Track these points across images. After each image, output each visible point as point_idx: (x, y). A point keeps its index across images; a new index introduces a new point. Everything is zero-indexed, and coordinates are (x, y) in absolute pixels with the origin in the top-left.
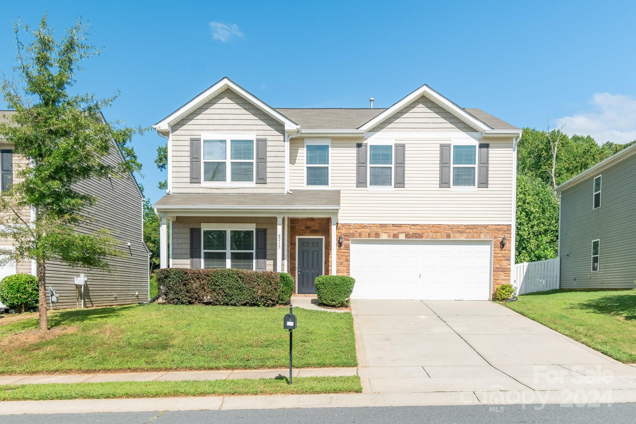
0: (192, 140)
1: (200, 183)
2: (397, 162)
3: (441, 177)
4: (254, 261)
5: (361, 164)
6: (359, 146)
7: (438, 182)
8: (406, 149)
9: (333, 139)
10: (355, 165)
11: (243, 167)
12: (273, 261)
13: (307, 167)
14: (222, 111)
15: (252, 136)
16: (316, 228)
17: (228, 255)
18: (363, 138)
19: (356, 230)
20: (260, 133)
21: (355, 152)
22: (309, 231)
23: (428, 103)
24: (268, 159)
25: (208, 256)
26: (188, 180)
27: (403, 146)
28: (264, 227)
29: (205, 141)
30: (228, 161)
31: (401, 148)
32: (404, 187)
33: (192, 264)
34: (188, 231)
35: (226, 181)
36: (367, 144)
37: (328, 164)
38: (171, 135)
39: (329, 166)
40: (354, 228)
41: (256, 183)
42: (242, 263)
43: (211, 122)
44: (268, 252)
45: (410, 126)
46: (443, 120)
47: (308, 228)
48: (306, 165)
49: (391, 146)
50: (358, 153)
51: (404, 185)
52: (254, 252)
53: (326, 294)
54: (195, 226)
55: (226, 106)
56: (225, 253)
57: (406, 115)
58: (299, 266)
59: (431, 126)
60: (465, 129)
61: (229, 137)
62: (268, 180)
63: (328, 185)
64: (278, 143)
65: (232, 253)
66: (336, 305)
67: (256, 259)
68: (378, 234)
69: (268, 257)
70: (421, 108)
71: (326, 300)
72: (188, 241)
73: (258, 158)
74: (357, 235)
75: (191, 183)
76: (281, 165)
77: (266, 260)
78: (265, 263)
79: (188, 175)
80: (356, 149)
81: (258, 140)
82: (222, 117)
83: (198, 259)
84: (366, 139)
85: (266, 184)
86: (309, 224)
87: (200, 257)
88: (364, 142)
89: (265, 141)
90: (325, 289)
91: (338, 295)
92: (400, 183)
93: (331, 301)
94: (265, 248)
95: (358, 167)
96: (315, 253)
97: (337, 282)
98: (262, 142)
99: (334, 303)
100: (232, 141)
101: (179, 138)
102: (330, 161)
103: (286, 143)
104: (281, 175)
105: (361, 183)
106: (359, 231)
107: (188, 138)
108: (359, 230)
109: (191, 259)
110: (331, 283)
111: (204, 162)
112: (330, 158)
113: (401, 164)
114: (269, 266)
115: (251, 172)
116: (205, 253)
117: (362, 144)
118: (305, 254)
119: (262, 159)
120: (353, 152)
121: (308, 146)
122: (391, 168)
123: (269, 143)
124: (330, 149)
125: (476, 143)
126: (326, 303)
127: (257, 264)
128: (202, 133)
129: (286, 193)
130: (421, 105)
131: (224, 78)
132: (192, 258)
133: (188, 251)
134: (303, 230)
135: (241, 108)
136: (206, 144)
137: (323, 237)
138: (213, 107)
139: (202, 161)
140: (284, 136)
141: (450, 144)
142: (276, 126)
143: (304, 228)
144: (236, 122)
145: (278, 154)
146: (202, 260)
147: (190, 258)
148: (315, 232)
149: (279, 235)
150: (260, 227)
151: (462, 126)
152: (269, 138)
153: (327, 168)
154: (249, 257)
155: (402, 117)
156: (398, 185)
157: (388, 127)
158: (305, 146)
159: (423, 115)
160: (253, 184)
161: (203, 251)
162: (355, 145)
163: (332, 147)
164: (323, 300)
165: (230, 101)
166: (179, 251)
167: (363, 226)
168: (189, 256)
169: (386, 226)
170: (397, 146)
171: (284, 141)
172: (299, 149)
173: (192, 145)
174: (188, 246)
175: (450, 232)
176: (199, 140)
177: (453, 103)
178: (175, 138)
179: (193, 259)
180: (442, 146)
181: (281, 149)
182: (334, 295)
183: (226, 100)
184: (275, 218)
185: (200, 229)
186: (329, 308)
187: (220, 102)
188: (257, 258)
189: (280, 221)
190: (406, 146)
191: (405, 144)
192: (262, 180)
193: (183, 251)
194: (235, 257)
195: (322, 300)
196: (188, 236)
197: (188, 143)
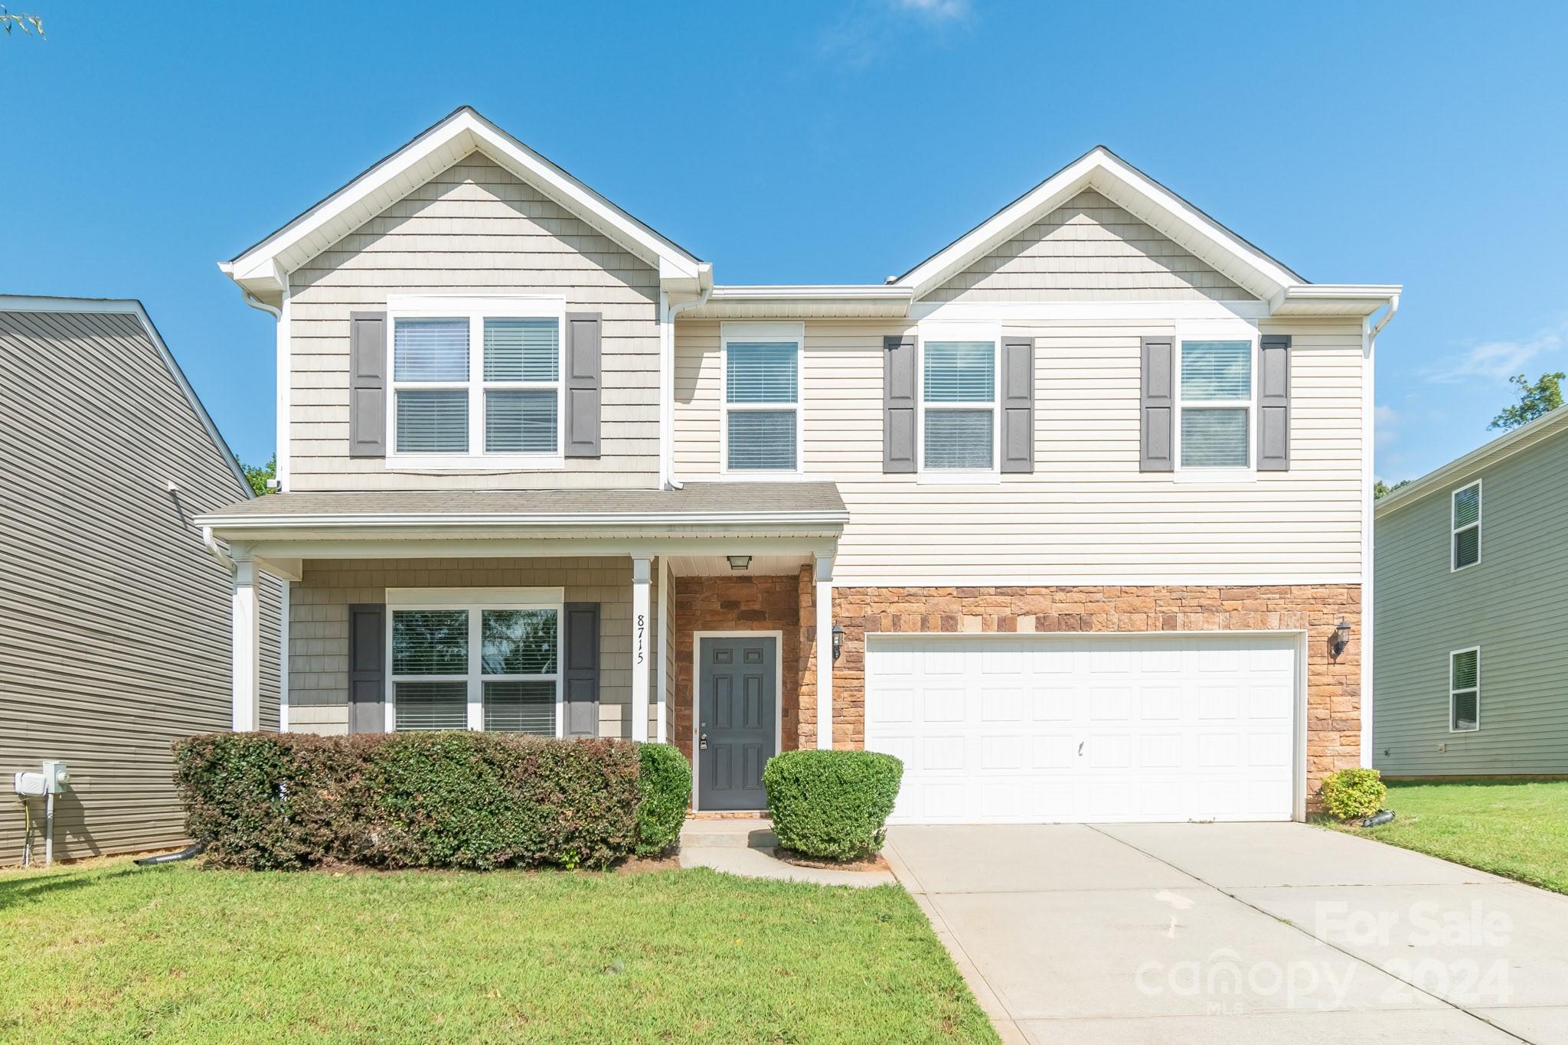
0: (358, 319)
1: (383, 457)
2: (1008, 393)
3: (1144, 440)
4: (560, 707)
5: (898, 402)
6: (892, 343)
7: (1136, 456)
8: (1038, 353)
9: (812, 322)
10: (880, 404)
11: (523, 405)
12: (619, 707)
13: (730, 413)
14: (458, 226)
15: (553, 306)
16: (757, 607)
17: (475, 689)
18: (903, 320)
19: (884, 606)
20: (581, 295)
21: (880, 362)
22: (733, 615)
23: (1104, 212)
24: (607, 380)
25: (407, 696)
26: (344, 448)
27: (1029, 344)
28: (591, 597)
29: (401, 323)
30: (477, 387)
31: (1021, 349)
32: (1032, 473)
33: (354, 720)
34: (343, 614)
35: (467, 450)
36: (915, 337)
37: (796, 401)
38: (287, 303)
39: (799, 407)
40: (876, 599)
41: (567, 457)
42: (519, 713)
43: (419, 261)
44: (604, 681)
45: (1049, 281)
46: (1151, 265)
47: (730, 605)
48: (725, 406)
49: (992, 345)
50: (889, 368)
51: (1032, 467)
52: (559, 678)
53: (807, 817)
54: (366, 598)
55: (467, 209)
56: (464, 684)
57: (1034, 250)
58: (703, 725)
59: (1112, 281)
60: (1218, 292)
61: (477, 309)
62: (606, 447)
63: (794, 466)
64: (638, 329)
65: (487, 685)
66: (840, 853)
67: (564, 700)
68: (952, 618)
69: (604, 693)
70: (1082, 227)
71: (804, 836)
72: (343, 646)
73: (572, 376)
74: (886, 622)
75: (352, 457)
76: (647, 396)
77: (597, 703)
78: (596, 713)
79: (344, 431)
80: (881, 354)
81: (573, 320)
82: (457, 243)
83: (375, 704)
84: (913, 323)
85: (598, 458)
86: (736, 593)
87: (380, 698)
88: (908, 332)
89: (594, 320)
90: (801, 798)
91: (850, 818)
92: (1020, 460)
93: (823, 840)
94: (594, 667)
95: (889, 410)
96: (753, 685)
97: (847, 774)
98: (585, 323)
99: (833, 847)
100: (489, 322)
101: (314, 312)
102: (802, 394)
103: (663, 325)
104: (645, 430)
105: (898, 460)
106: (892, 609)
107: (345, 312)
108: (893, 605)
109: (351, 703)
110: (823, 778)
111: (399, 393)
112: (802, 384)
113: (1022, 402)
114: (607, 722)
115: (549, 421)
116: (399, 686)
117: (901, 338)
118: (723, 686)
119: (585, 383)
120: (872, 362)
121: (731, 347)
122: (990, 412)
123: (607, 329)
124: (801, 354)
125: (1252, 334)
126: (805, 848)
127: (568, 716)
128: (389, 296)
129: (662, 487)
130: (1081, 218)
131: (461, 109)
132: (355, 702)
133: (343, 681)
134: (714, 613)
135: (519, 215)
136: (406, 332)
137: (778, 634)
138: (428, 211)
139: (391, 386)
140: (657, 304)
141: (1173, 338)
142: (631, 272)
143: (717, 606)
144: (500, 261)
145: (638, 363)
146: (389, 708)
147: (349, 700)
148: (752, 618)
149: (640, 618)
150: (581, 598)
151: (1207, 280)
152: (607, 312)
153: (793, 413)
154: (543, 695)
155: (1025, 253)
156: (1014, 466)
157: (981, 284)
158: (724, 345)
159: (1090, 249)
160: (554, 460)
161: (390, 679)
162: (880, 342)
163: (806, 349)
164: (794, 837)
165: (481, 193)
166: (311, 681)
167: (905, 595)
168: (344, 695)
169: (977, 594)
170: (1009, 344)
171: (658, 321)
172: (706, 355)
173: (355, 336)
174: (343, 664)
175: (1176, 609)
176: (380, 318)
177: (1188, 204)
178: (303, 312)
179: (358, 704)
180: (1148, 344)
181: (647, 346)
182: (836, 820)
183: (468, 190)
184: (628, 561)
185: (383, 606)
186: (817, 864)
187: (451, 195)
188: (569, 698)
189: (641, 569)
190: (1038, 343)
191: (1032, 339)
192: (585, 448)
193: (326, 681)
194: (495, 695)
195: (790, 839)
196: (343, 630)
197: (345, 329)
